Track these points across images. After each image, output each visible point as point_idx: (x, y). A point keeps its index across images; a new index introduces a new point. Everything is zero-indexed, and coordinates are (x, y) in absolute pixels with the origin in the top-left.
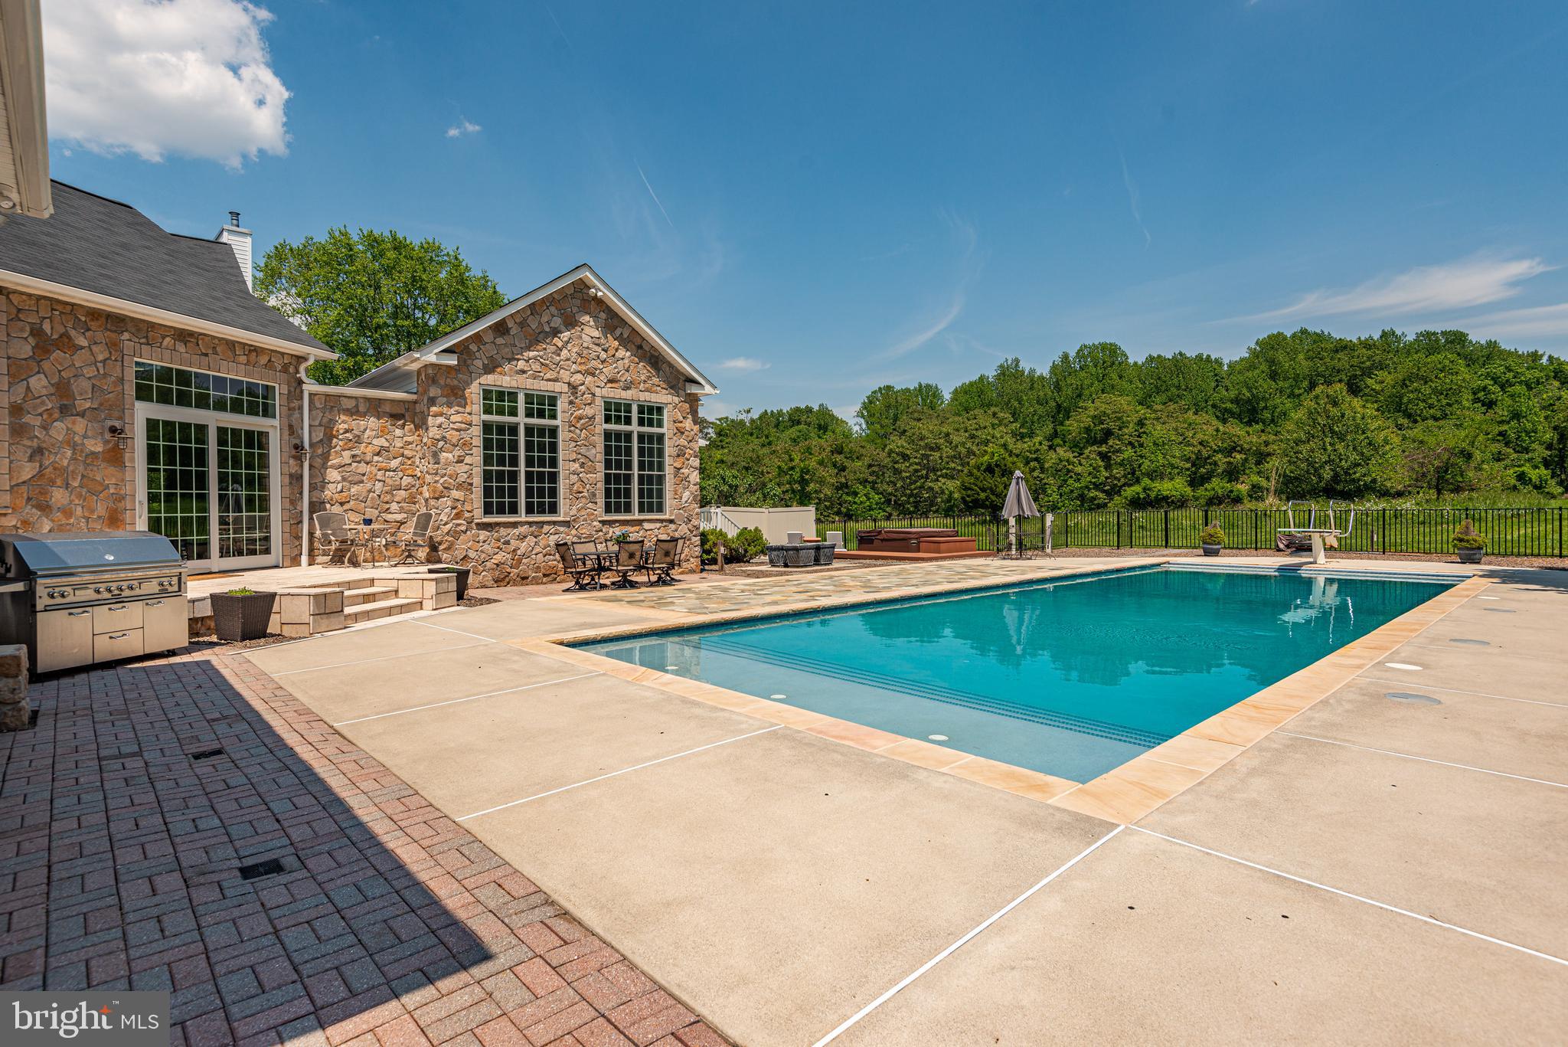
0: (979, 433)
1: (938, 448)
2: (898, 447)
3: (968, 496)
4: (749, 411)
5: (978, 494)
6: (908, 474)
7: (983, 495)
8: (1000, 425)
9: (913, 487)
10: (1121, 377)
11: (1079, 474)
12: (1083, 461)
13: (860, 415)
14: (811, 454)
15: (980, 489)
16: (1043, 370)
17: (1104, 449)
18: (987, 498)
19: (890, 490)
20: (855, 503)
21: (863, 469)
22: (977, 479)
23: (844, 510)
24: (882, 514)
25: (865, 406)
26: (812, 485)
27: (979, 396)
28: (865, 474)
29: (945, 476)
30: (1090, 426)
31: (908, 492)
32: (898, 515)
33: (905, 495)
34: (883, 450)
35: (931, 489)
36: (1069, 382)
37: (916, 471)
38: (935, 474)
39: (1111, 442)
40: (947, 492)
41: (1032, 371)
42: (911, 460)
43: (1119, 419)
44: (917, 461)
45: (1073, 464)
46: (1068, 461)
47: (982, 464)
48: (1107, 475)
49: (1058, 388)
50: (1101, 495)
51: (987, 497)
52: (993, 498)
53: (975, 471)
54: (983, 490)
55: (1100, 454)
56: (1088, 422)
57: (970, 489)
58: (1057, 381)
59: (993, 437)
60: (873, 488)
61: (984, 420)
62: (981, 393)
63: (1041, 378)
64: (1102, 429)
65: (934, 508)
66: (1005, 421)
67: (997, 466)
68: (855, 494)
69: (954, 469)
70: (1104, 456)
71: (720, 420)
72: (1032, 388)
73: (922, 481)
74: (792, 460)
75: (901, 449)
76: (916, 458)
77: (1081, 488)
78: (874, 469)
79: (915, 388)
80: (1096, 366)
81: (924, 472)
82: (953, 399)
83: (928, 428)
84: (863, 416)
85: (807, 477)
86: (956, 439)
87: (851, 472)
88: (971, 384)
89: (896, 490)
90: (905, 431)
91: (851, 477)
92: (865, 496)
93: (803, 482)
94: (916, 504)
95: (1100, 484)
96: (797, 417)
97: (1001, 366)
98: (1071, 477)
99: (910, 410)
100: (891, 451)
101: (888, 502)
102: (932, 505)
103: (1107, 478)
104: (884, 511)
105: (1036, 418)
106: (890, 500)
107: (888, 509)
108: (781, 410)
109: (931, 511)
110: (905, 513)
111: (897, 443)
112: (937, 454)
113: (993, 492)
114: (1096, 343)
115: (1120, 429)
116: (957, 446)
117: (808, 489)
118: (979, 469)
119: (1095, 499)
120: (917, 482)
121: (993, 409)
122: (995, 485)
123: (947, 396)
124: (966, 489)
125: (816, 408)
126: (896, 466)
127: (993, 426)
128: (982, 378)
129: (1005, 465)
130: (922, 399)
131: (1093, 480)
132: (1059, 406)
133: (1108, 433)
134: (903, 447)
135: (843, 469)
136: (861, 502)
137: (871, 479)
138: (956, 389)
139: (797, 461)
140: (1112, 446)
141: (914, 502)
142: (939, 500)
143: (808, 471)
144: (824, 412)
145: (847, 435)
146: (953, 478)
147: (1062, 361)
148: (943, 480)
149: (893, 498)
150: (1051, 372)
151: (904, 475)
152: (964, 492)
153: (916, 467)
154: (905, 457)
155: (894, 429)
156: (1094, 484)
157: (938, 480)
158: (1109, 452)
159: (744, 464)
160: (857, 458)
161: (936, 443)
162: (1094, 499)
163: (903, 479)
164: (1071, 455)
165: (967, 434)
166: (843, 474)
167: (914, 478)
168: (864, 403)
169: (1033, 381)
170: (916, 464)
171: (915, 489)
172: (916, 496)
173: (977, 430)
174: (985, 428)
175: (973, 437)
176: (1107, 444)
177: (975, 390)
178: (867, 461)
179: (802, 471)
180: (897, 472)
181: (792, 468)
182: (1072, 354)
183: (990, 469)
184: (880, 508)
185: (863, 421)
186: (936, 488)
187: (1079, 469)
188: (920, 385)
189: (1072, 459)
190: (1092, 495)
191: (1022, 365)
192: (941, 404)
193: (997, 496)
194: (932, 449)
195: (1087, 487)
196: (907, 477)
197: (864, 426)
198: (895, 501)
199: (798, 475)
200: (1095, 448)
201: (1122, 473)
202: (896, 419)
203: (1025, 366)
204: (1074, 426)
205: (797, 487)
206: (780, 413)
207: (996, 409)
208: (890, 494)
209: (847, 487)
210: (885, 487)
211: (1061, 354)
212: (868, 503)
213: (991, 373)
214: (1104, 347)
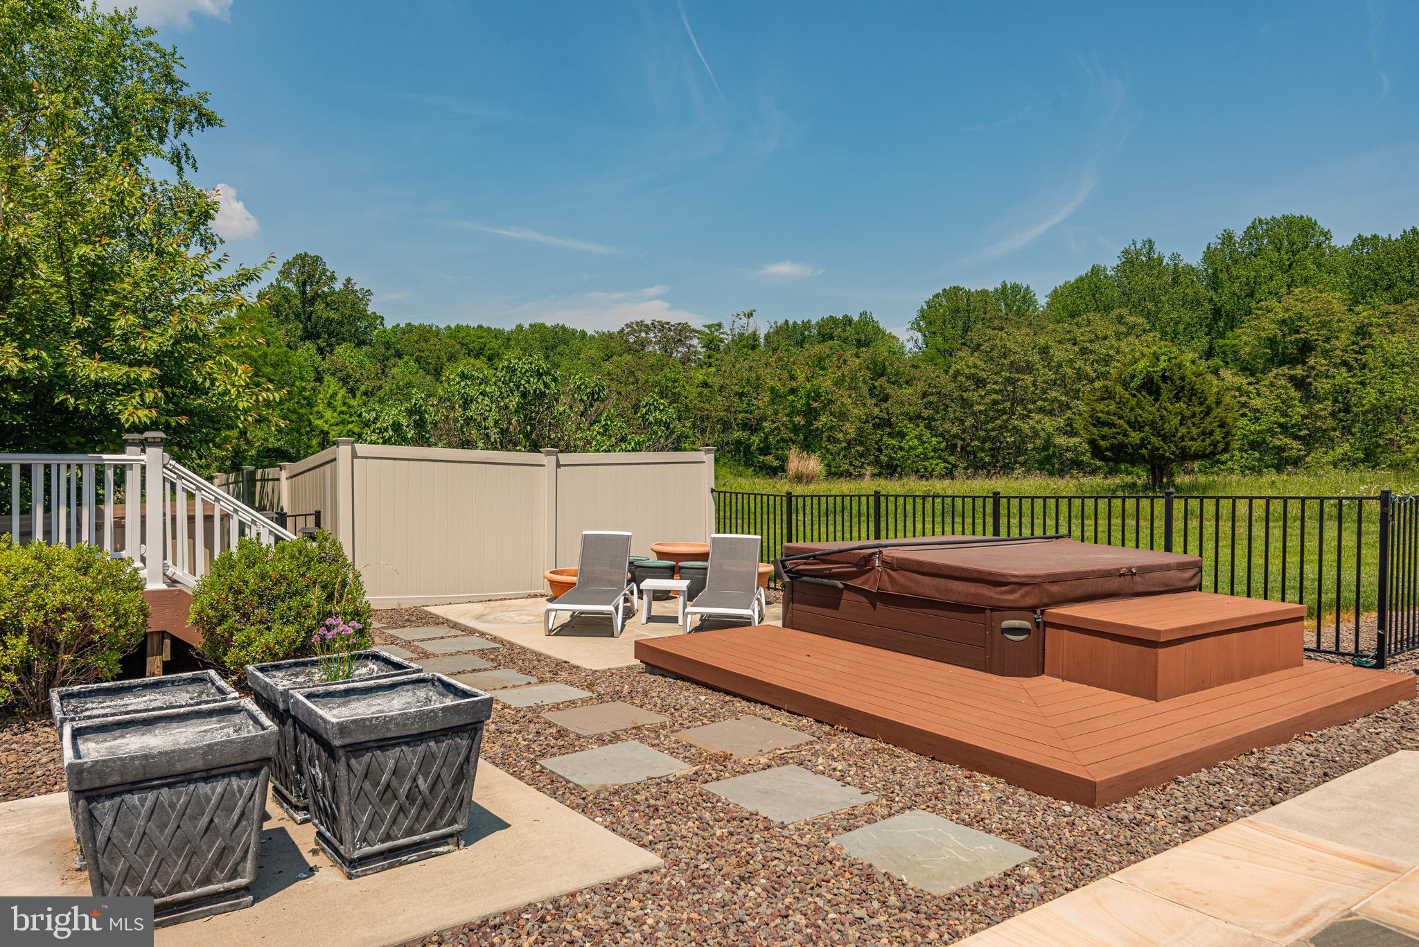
0: (1095, 347)
1: (1029, 368)
2: (968, 367)
3: (1104, 438)
4: (750, 315)
5: (1125, 435)
6: (982, 408)
7: (1135, 437)
8: (1127, 334)
9: (990, 426)
10: (1319, 266)
11: (1258, 411)
12: (1263, 389)
13: (916, 326)
14: (823, 368)
15: (1129, 423)
16: (1193, 258)
17: (1299, 371)
18: (1144, 443)
19: (954, 430)
20: (901, 448)
21: (914, 398)
22: (1121, 404)
23: (884, 459)
24: (942, 465)
25: (923, 315)
26: (823, 419)
27: (1094, 295)
28: (917, 406)
29: (1042, 410)
30: (1275, 336)
31: (982, 433)
32: (966, 468)
33: (978, 439)
34: (946, 372)
35: (1017, 430)
36: (1234, 273)
37: (995, 402)
38: (1025, 408)
39: (1311, 362)
40: (1043, 435)
41: (1175, 257)
42: (988, 387)
43: (1324, 325)
44: (996, 387)
45: (1248, 394)
46: (1239, 389)
47: (1133, 377)
48: (1304, 412)
49: (1215, 284)
50: (1295, 444)
51: (1143, 440)
52: (1156, 441)
53: (1119, 389)
54: (1136, 425)
55: (1292, 379)
56: (1271, 329)
57: (1111, 425)
58: (1214, 274)
59: (1118, 352)
60: (928, 427)
61: (1102, 325)
62: (1095, 290)
63: (1190, 270)
64: (1297, 340)
65: (1021, 459)
66: (1138, 331)
67: (1164, 378)
68: (902, 435)
69: (1055, 400)
70: (1300, 384)
71: (709, 327)
72: (1175, 282)
73: (1005, 417)
74: (793, 378)
75: (973, 371)
76: (996, 383)
77: (1260, 432)
78: (931, 398)
79: (996, 290)
80: (1279, 250)
81: (1008, 404)
82: (1049, 305)
83: (1016, 340)
84: (920, 330)
85: (815, 405)
86: (1059, 354)
87: (896, 402)
88: (1081, 279)
89: (964, 431)
90: (979, 345)
91: (896, 410)
92: (915, 438)
93: (810, 414)
94: (995, 451)
95: (1293, 426)
96: (828, 331)
97: (1126, 252)
98: (1244, 415)
99: (988, 316)
100: (957, 373)
101: (952, 448)
102: (1019, 454)
103: (1304, 417)
104: (946, 461)
105: (1181, 327)
106: (955, 446)
107: (952, 459)
108: (809, 321)
109: (1016, 462)
110: (978, 467)
111: (966, 361)
112: (1029, 379)
113: (1157, 431)
114: (1278, 216)
115: (1327, 340)
116: (1060, 366)
117: (817, 424)
118: (1125, 386)
119: (1284, 451)
120: (996, 419)
121: (1117, 312)
122: (1162, 417)
123: (1042, 301)
124: (1099, 423)
125: (856, 318)
126: (965, 395)
127: (1118, 336)
128: (1096, 271)
129: (1182, 379)
130: (1006, 305)
131: (1282, 420)
132: (1217, 312)
133: (1306, 348)
134: (976, 367)
135: (886, 399)
136: (911, 448)
137: (925, 413)
138: (1055, 291)
139: (801, 378)
140: (1313, 368)
141: (991, 449)
142: (1030, 446)
143: (818, 395)
144: (866, 320)
145: (896, 351)
146: (1050, 413)
147: (1223, 243)
148: (1037, 417)
149: (960, 443)
150: (1205, 260)
151: (977, 408)
152: (1095, 431)
153: (995, 396)
154: (980, 383)
155: (964, 344)
156: (1281, 425)
157: (1028, 417)
158: (1308, 377)
159: (737, 388)
160: (907, 383)
161: (1027, 361)
162: (1281, 449)
163: (974, 414)
164: (1245, 381)
165: (1076, 348)
166: (884, 405)
167: (991, 413)
168: (922, 310)
169: (1179, 275)
170: (996, 392)
171: (993, 430)
172: (993, 440)
173: (1091, 341)
174: (1105, 338)
175: (1084, 351)
176: (1304, 363)
177: (1086, 286)
178: (920, 386)
179: (808, 396)
180: (965, 403)
181: (793, 391)
182: (1239, 233)
183: (1150, 387)
184: (940, 457)
185: (919, 335)
186: (1026, 428)
187: (1257, 403)
188: (1004, 286)
189: (1245, 387)
190: (1278, 443)
191: (1158, 249)
192: (1033, 311)
193: (1164, 438)
194: (1019, 371)
195: (1270, 430)
196: (981, 412)
197: (920, 342)
198: (963, 448)
199: (803, 401)
200: (1285, 370)
201: (1329, 409)
202: (966, 330)
203: (1164, 250)
204: (1245, 339)
205: (799, 420)
206: (807, 325)
207: (1124, 311)
208: (955, 437)
209: (890, 424)
210: (947, 426)
211: (1220, 233)
212: (920, 450)
213: (1110, 262)
214: (1289, 222)
